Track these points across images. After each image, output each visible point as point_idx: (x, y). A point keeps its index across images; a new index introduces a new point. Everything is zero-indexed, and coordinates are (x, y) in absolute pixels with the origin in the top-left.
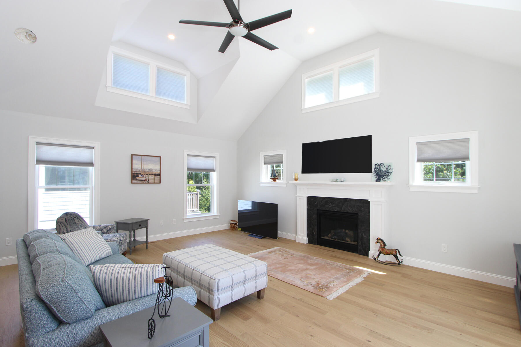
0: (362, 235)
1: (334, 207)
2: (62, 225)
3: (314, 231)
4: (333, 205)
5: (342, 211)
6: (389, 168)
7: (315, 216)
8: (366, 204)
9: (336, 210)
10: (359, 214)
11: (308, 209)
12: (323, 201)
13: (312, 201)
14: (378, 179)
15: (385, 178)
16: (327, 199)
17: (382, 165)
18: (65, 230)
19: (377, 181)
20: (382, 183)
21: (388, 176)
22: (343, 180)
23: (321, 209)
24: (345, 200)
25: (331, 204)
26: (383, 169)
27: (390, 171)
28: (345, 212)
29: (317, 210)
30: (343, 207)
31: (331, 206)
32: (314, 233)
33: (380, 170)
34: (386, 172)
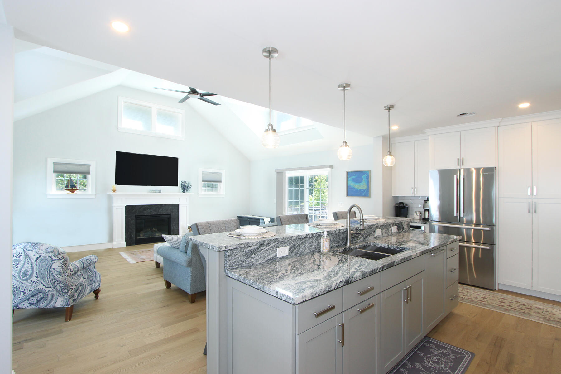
0: (173, 228)
1: (152, 211)
2: (28, 262)
3: (132, 234)
4: (151, 211)
5: (158, 214)
6: (189, 184)
7: (133, 222)
8: (176, 207)
9: (153, 214)
10: (171, 214)
11: (126, 217)
12: (142, 208)
13: (129, 209)
14: (184, 191)
15: (187, 190)
16: (146, 206)
17: (185, 182)
18: (31, 269)
19: (183, 192)
20: (186, 193)
21: (189, 189)
22: (160, 192)
23: (139, 215)
24: (161, 206)
25: (149, 210)
26: (186, 185)
27: (190, 186)
28: (161, 214)
29: (135, 216)
30: (159, 211)
31: (150, 211)
32: (132, 236)
33: (184, 185)
34: (188, 187)
